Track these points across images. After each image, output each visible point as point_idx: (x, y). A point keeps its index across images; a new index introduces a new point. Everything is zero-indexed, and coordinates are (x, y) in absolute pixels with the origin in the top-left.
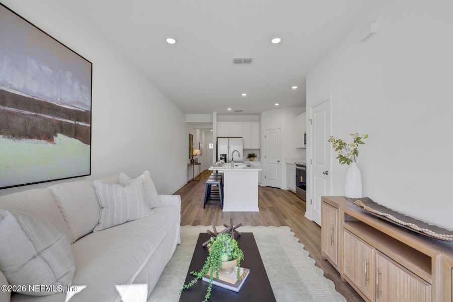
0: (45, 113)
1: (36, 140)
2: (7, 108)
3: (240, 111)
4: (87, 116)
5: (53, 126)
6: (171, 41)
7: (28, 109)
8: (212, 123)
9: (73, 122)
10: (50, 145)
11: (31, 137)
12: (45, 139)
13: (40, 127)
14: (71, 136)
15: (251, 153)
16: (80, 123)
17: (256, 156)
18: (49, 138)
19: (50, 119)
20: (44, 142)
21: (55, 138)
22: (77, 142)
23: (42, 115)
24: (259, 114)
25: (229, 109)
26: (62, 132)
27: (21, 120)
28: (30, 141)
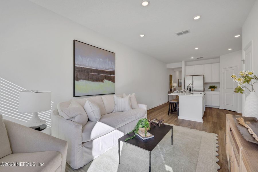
0: (101, 73)
1: (99, 82)
2: (92, 73)
3: (201, 58)
4: (113, 73)
5: (103, 77)
6: (142, 36)
7: (97, 73)
8: (182, 68)
9: (109, 75)
10: (102, 83)
11: (98, 81)
12: (101, 81)
13: (100, 78)
14: (108, 80)
15: (212, 85)
16: (111, 75)
17: (216, 88)
18: (102, 81)
19: (102, 75)
20: (101, 82)
21: (104, 81)
22: (110, 82)
23: (100, 74)
24: (219, 57)
25: (192, 58)
26: (106, 79)
27: (95, 76)
28: (97, 82)
